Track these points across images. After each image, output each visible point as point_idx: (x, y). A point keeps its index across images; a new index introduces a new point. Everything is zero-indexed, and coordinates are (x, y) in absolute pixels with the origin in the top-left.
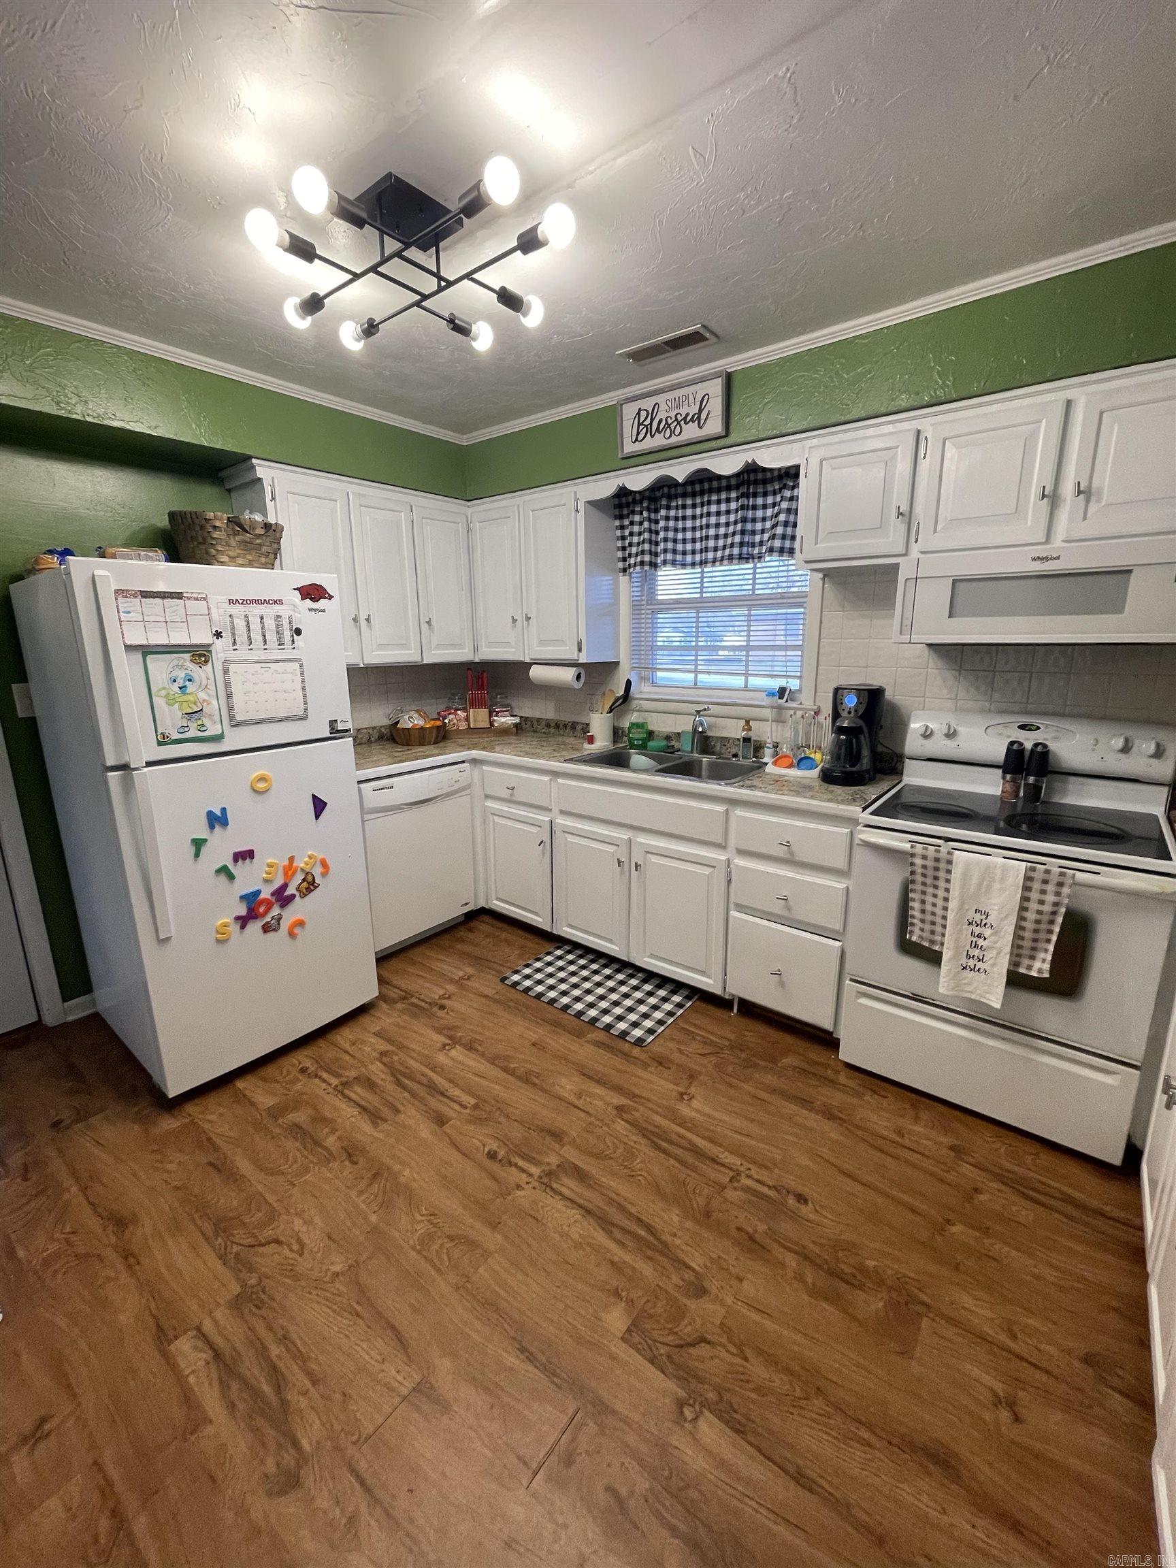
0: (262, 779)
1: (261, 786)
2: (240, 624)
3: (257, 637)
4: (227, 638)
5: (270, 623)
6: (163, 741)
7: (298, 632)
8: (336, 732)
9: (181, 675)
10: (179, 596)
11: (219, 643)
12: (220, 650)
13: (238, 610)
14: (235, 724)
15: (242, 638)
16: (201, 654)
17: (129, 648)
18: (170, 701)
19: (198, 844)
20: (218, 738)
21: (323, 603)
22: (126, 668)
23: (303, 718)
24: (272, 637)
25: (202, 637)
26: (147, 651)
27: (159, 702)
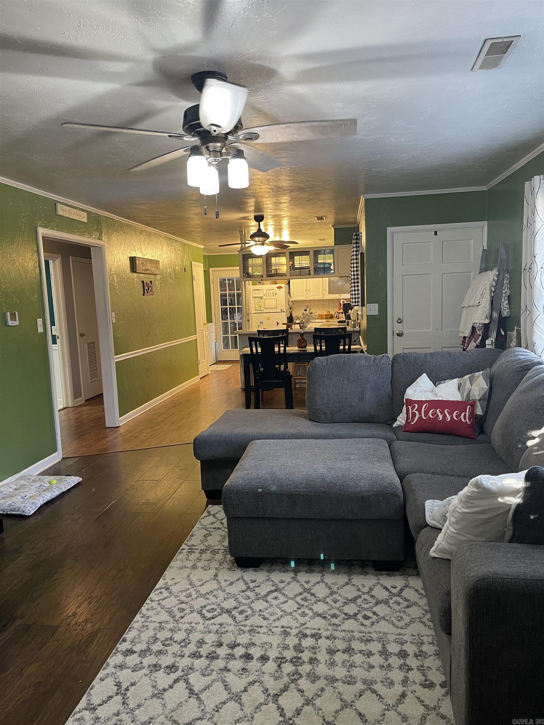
0: (268, 317)
1: (268, 319)
2: (267, 293)
3: (270, 295)
4: (265, 295)
5: (272, 293)
6: (256, 310)
7: (276, 294)
8: (282, 311)
9: (259, 301)
10: (259, 290)
11: (264, 296)
12: (264, 297)
13: (267, 291)
14: (265, 308)
15: (267, 295)
16: (262, 298)
17: (253, 297)
18: (257, 305)
19: (259, 326)
20: (263, 310)
21: (281, 289)
22: (252, 300)
23: (276, 308)
24: (272, 295)
25: (262, 296)
26: (255, 297)
27: (256, 305)
